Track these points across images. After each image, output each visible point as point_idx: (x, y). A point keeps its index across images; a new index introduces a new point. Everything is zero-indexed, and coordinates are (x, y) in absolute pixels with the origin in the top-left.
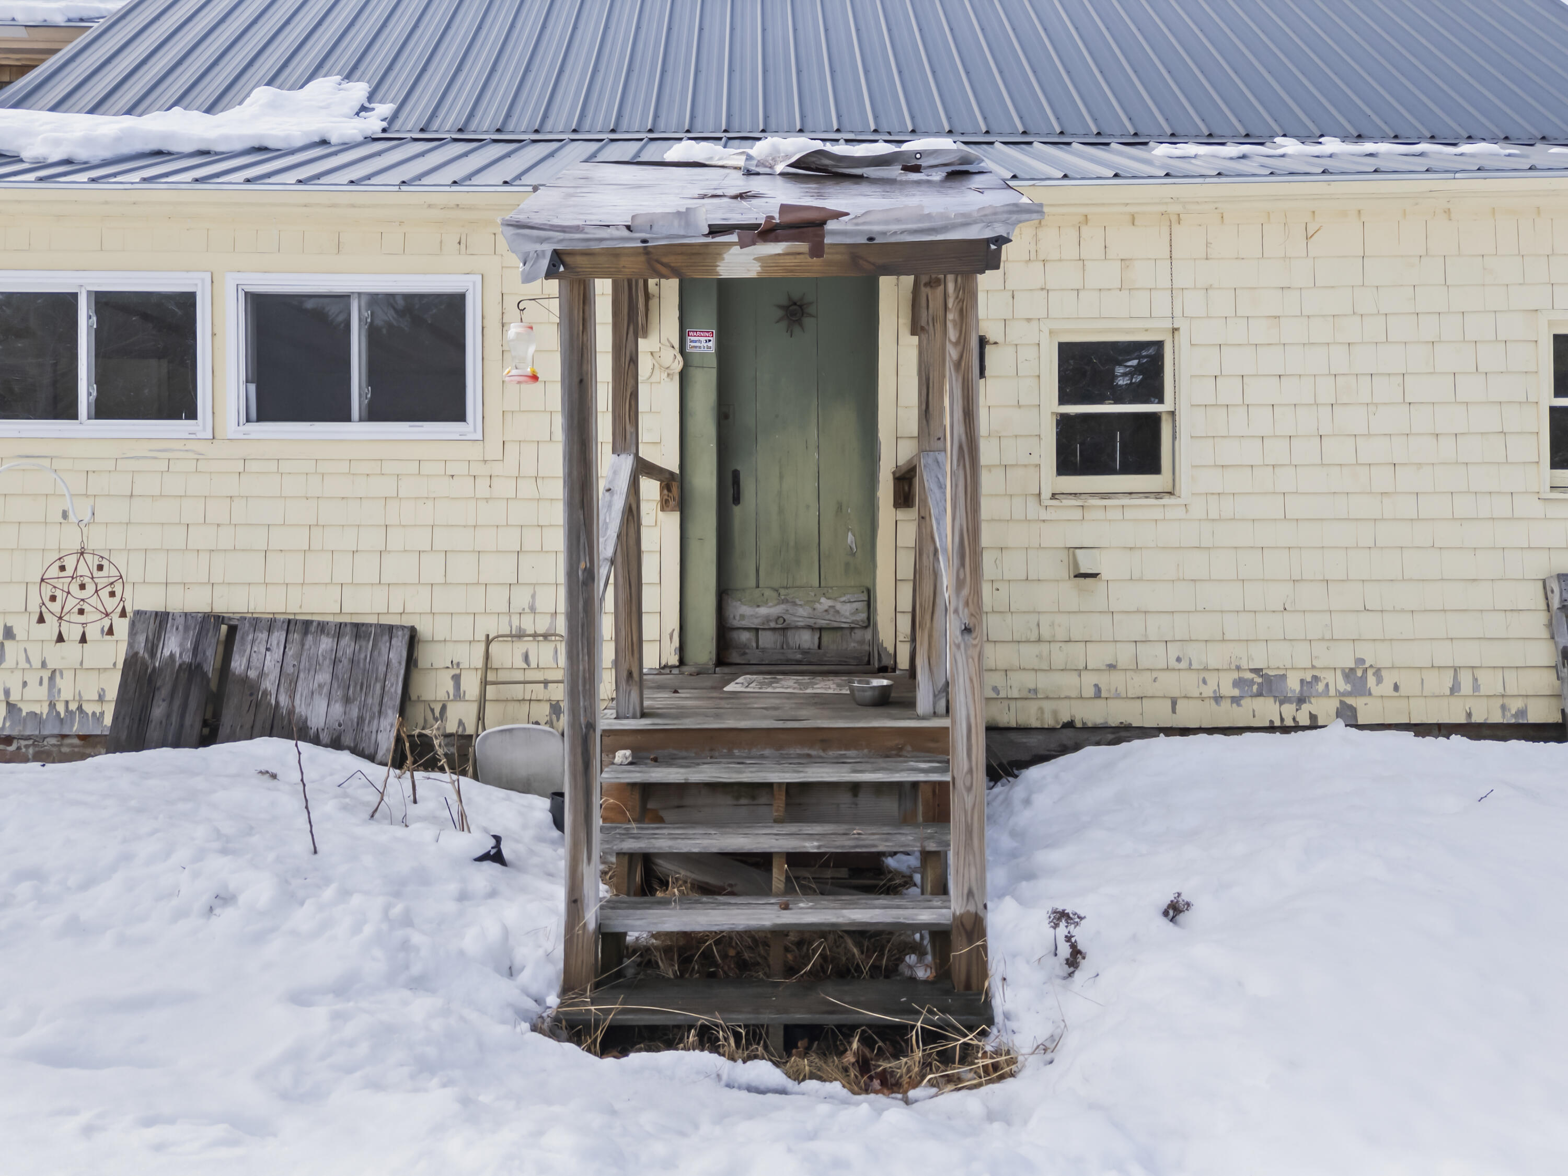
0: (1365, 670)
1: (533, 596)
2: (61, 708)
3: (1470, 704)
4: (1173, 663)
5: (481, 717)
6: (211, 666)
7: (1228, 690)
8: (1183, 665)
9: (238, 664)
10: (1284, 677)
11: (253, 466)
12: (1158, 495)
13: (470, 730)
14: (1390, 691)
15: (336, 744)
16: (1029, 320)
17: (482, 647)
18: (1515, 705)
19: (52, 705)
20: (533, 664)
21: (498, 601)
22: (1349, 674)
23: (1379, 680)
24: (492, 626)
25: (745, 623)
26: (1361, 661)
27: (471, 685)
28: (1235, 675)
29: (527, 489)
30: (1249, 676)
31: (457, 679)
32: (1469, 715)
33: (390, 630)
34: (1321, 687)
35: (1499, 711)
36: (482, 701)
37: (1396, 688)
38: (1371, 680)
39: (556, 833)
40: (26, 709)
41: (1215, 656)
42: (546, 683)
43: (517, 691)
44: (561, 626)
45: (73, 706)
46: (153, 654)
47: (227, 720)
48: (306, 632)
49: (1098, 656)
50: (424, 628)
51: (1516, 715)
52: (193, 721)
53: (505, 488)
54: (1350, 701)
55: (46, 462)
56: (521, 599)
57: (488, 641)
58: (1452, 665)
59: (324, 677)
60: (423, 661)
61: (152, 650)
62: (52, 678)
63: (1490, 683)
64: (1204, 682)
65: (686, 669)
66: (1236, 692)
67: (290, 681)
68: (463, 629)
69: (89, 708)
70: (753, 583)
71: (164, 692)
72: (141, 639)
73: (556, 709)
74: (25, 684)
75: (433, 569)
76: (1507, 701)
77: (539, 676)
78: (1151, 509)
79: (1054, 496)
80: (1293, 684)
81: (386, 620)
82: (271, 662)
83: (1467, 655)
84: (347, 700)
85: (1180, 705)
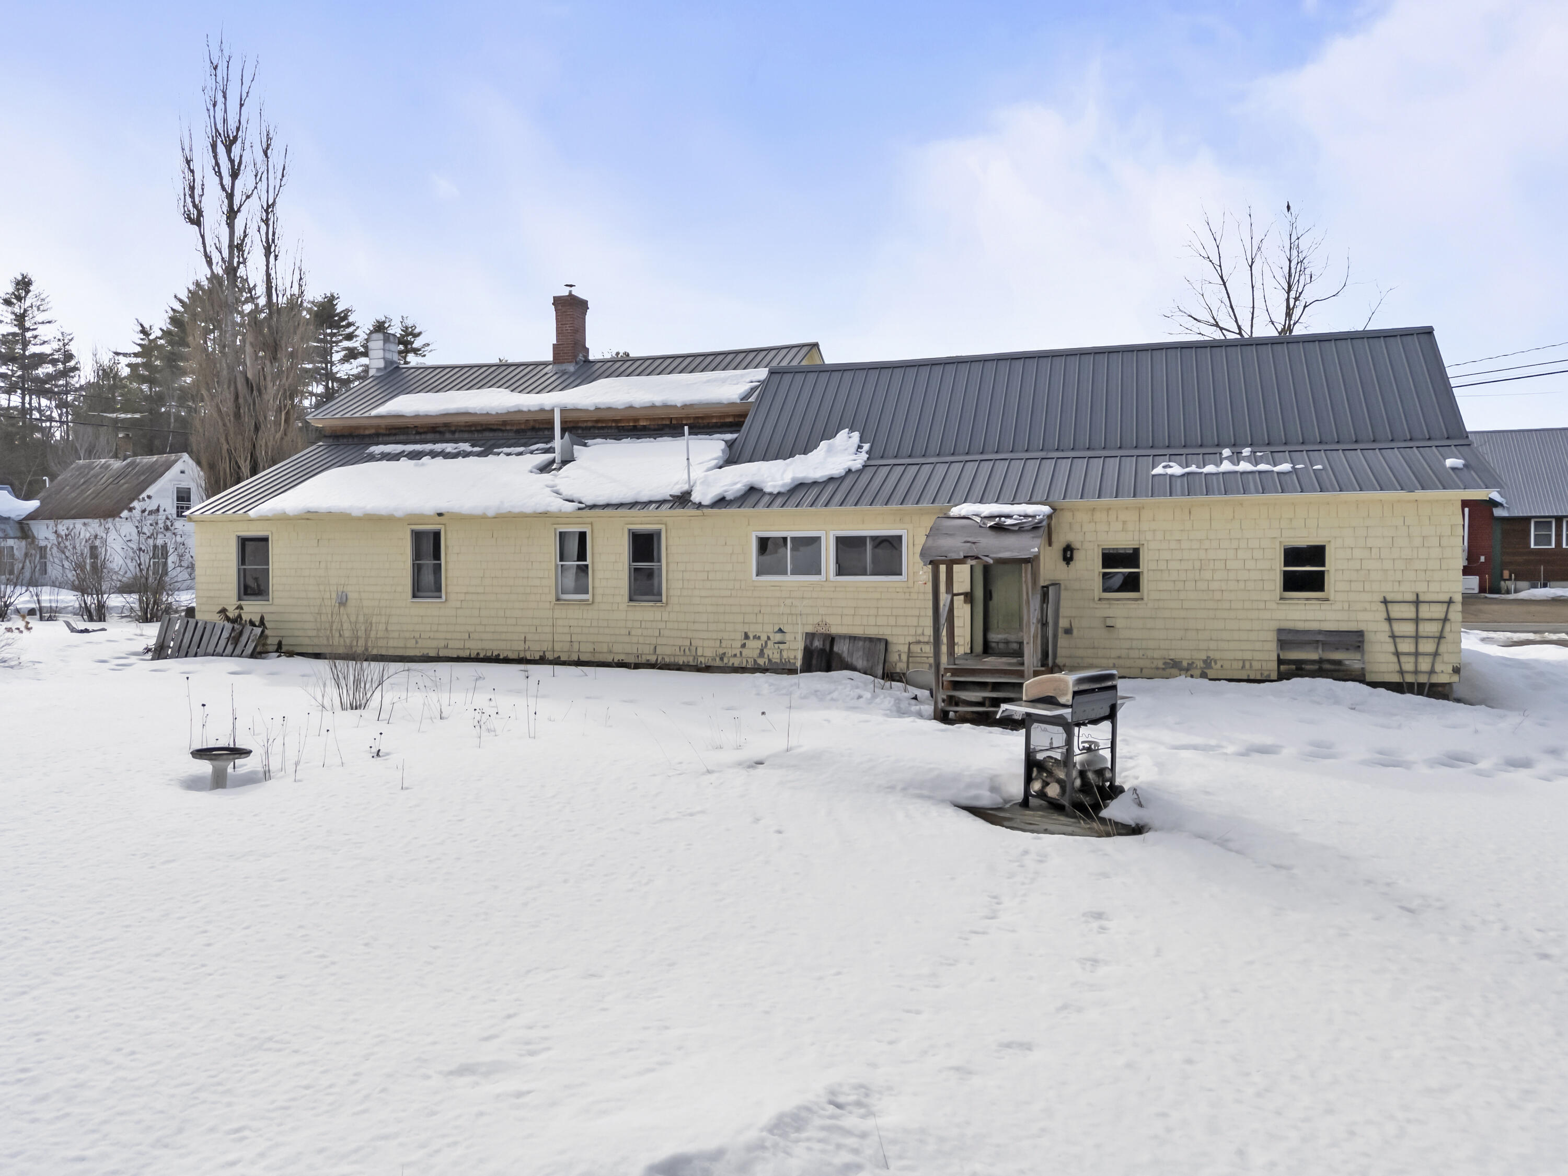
0: (1211, 661)
1: (923, 630)
2: (783, 661)
3: (1249, 672)
4: (1141, 656)
5: (908, 667)
6: (828, 648)
7: (1161, 665)
8: (1145, 657)
9: (836, 649)
10: (1182, 662)
11: (838, 589)
12: (1136, 600)
13: (905, 672)
14: (1220, 667)
15: (865, 673)
16: (1090, 541)
17: (907, 646)
18: (1266, 673)
19: (781, 660)
20: (923, 651)
21: (912, 631)
22: (1205, 661)
23: (1216, 663)
24: (911, 639)
25: (994, 640)
26: (1208, 657)
27: (904, 657)
28: (1164, 661)
29: (921, 596)
30: (1169, 661)
31: (900, 656)
32: (1249, 676)
33: (880, 640)
34: (1195, 665)
35: (1260, 675)
36: (908, 663)
37: (1222, 666)
38: (1213, 663)
39: (931, 699)
40: (774, 661)
41: (1157, 654)
42: (928, 657)
43: (918, 659)
44: (932, 640)
45: (787, 660)
46: (812, 645)
47: (834, 665)
48: (855, 640)
49: (1114, 653)
50: (890, 639)
51: (1266, 677)
52: (824, 664)
53: (914, 596)
54: (1205, 671)
55: (778, 588)
56: (920, 631)
57: (910, 644)
58: (1241, 658)
59: (861, 653)
60: (889, 649)
61: (812, 644)
62: (781, 652)
63: (1256, 665)
64: (1153, 663)
65: (973, 655)
66: (1163, 667)
67: (851, 654)
68: (901, 640)
69: (791, 661)
70: (996, 626)
71: (815, 656)
72: (808, 641)
73: (930, 665)
74: (773, 653)
75: (892, 621)
76: (1263, 672)
77: (926, 655)
78: (1133, 605)
79: (1100, 599)
80: (1185, 664)
81: (878, 637)
82: (845, 649)
83: (1248, 656)
84: (868, 660)
85: (1143, 671)
